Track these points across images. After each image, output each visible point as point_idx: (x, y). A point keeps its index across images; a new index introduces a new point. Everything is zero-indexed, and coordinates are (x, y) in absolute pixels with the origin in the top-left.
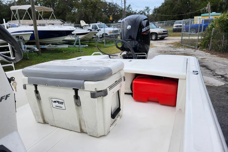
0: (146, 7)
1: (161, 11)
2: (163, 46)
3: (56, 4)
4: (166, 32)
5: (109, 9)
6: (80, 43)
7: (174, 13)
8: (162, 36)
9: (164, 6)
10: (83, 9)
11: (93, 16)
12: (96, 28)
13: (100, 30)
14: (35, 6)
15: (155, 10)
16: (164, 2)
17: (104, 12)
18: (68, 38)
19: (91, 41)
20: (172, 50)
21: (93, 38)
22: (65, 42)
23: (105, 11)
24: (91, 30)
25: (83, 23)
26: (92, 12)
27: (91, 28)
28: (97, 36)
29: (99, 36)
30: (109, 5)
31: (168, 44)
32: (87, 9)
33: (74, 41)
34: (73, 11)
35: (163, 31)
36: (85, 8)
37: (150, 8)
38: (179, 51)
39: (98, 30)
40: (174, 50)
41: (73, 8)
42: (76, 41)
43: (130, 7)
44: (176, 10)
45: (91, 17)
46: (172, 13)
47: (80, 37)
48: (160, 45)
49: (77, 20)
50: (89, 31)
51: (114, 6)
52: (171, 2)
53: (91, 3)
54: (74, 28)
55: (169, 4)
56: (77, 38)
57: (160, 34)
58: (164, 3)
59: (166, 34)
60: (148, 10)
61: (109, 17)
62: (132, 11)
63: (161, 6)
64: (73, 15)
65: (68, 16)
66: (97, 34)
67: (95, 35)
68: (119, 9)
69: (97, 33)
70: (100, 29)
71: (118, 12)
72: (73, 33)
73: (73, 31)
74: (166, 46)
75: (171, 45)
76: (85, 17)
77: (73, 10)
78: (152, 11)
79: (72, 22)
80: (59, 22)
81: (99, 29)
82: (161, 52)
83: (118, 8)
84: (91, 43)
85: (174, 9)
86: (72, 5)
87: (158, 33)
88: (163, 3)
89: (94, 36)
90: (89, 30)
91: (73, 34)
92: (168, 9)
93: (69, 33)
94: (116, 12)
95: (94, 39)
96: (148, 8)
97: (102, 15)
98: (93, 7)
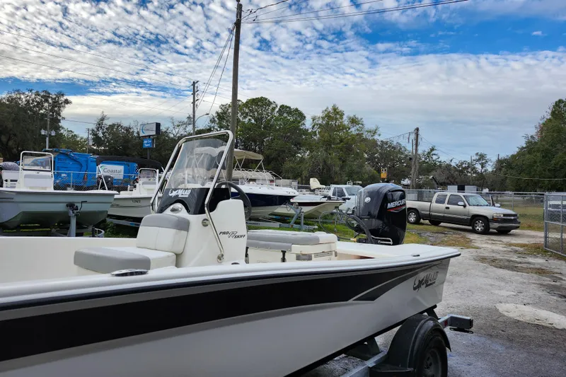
0: (477, 154)
1: (517, 165)
2: (499, 247)
3: (268, 141)
4: (512, 218)
5: (381, 154)
6: (303, 222)
7: (555, 172)
8: (501, 225)
9: (524, 155)
10: (321, 153)
11: (342, 168)
12: (341, 194)
13: (349, 199)
14: (235, 150)
15: (500, 162)
16: (525, 146)
17: (368, 160)
18: (282, 210)
19: (327, 221)
20: (515, 258)
21: (332, 214)
22: (274, 217)
23: (371, 159)
24: (329, 198)
25: (314, 183)
26: (340, 159)
27: (330, 193)
28: (341, 211)
29: (344, 212)
30: (382, 147)
31: (511, 245)
32: (331, 152)
33: (290, 216)
34: (299, 155)
35: (504, 215)
36: (326, 150)
37: (488, 157)
38: (529, 263)
39: (344, 199)
40: (519, 260)
41: (300, 150)
42: (296, 216)
43: (434, 152)
44: (558, 166)
45: (338, 169)
46: (547, 172)
47: (306, 209)
48: (489, 246)
49: (305, 173)
50: (324, 200)
51: (394, 148)
52: (543, 145)
53: (341, 141)
54: (295, 191)
55: (538, 151)
56: (298, 211)
57: (495, 220)
58: (525, 148)
59: (514, 221)
60: (483, 161)
61: (379, 171)
62: (439, 160)
63: (516, 153)
64: (298, 164)
65: (288, 165)
66: (340, 208)
67: (337, 208)
68: (407, 156)
69: (341, 204)
70: (349, 197)
71: (404, 163)
72: (292, 200)
73: (292, 197)
74: (505, 249)
75: (517, 248)
76: (323, 169)
77: (299, 153)
78: (491, 164)
79: (294, 178)
80: (267, 175)
81: (347, 196)
82: (485, 259)
83: (402, 154)
84: (326, 223)
85: (553, 162)
86: (299, 144)
87: (490, 217)
88: (523, 148)
89: (335, 211)
90: (325, 197)
91: (292, 204)
92: (535, 162)
93: (285, 200)
94: (397, 161)
95: (334, 217)
96: (482, 157)
97: (361, 166)
98: (344, 150)
